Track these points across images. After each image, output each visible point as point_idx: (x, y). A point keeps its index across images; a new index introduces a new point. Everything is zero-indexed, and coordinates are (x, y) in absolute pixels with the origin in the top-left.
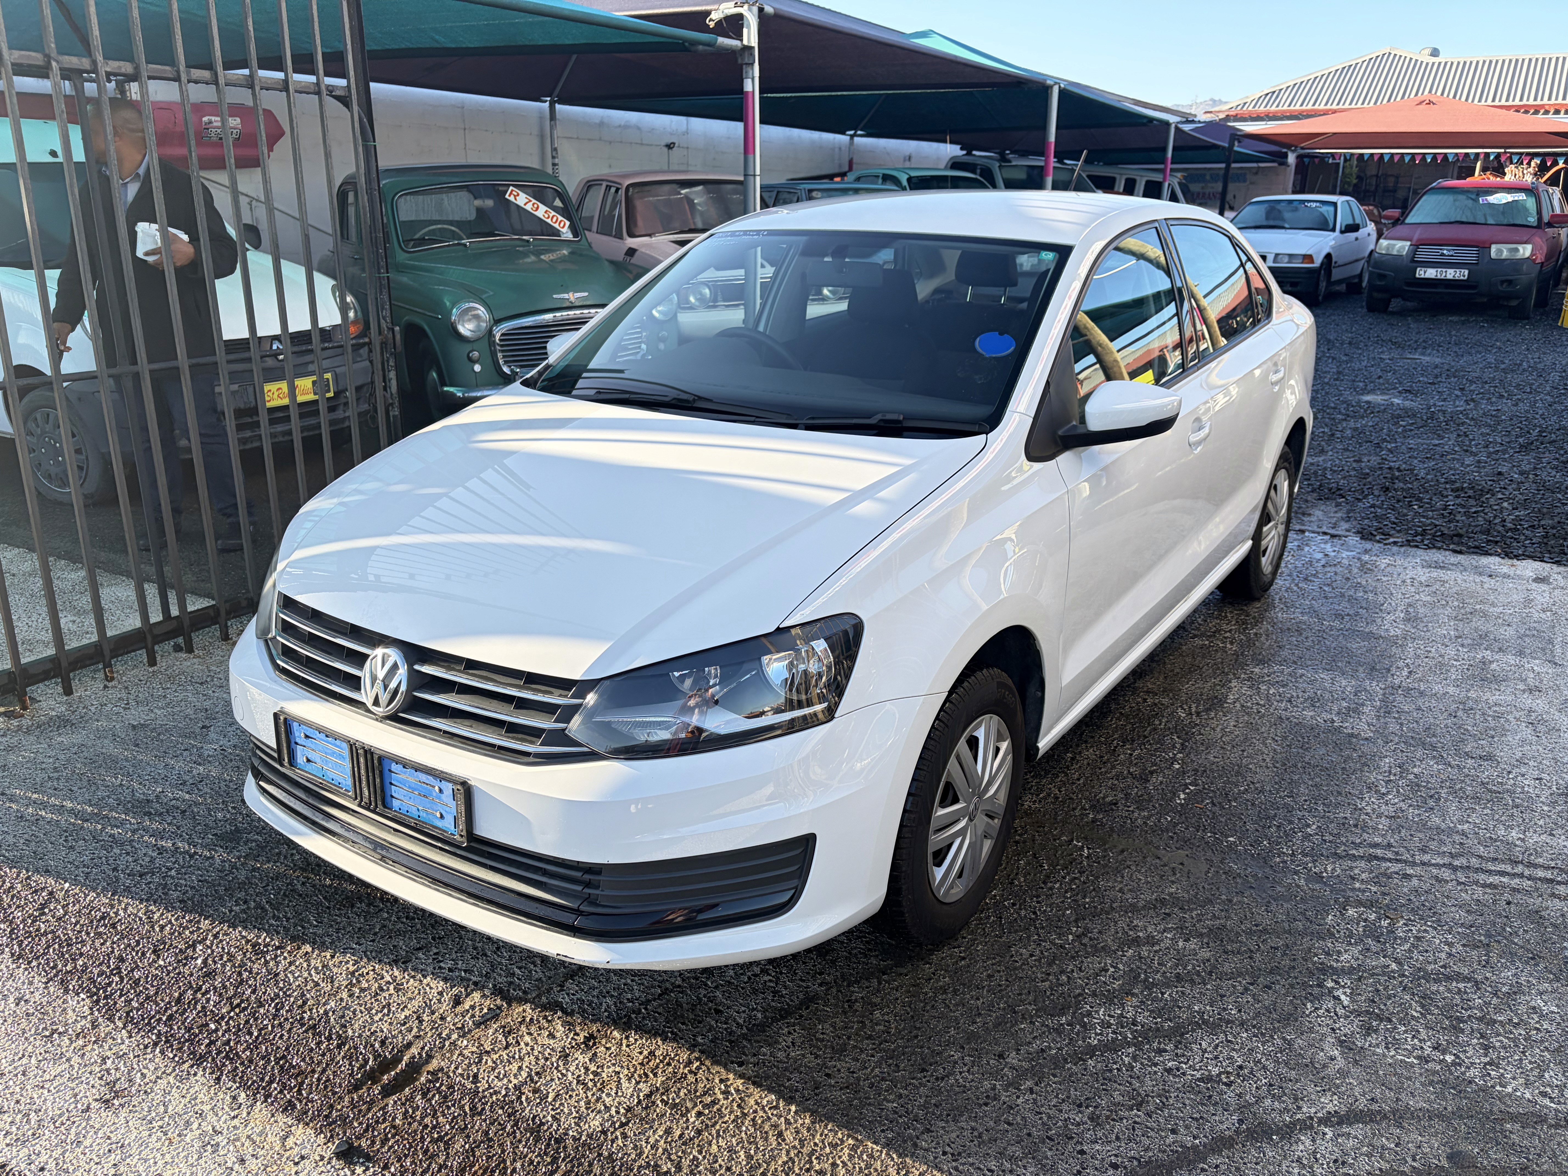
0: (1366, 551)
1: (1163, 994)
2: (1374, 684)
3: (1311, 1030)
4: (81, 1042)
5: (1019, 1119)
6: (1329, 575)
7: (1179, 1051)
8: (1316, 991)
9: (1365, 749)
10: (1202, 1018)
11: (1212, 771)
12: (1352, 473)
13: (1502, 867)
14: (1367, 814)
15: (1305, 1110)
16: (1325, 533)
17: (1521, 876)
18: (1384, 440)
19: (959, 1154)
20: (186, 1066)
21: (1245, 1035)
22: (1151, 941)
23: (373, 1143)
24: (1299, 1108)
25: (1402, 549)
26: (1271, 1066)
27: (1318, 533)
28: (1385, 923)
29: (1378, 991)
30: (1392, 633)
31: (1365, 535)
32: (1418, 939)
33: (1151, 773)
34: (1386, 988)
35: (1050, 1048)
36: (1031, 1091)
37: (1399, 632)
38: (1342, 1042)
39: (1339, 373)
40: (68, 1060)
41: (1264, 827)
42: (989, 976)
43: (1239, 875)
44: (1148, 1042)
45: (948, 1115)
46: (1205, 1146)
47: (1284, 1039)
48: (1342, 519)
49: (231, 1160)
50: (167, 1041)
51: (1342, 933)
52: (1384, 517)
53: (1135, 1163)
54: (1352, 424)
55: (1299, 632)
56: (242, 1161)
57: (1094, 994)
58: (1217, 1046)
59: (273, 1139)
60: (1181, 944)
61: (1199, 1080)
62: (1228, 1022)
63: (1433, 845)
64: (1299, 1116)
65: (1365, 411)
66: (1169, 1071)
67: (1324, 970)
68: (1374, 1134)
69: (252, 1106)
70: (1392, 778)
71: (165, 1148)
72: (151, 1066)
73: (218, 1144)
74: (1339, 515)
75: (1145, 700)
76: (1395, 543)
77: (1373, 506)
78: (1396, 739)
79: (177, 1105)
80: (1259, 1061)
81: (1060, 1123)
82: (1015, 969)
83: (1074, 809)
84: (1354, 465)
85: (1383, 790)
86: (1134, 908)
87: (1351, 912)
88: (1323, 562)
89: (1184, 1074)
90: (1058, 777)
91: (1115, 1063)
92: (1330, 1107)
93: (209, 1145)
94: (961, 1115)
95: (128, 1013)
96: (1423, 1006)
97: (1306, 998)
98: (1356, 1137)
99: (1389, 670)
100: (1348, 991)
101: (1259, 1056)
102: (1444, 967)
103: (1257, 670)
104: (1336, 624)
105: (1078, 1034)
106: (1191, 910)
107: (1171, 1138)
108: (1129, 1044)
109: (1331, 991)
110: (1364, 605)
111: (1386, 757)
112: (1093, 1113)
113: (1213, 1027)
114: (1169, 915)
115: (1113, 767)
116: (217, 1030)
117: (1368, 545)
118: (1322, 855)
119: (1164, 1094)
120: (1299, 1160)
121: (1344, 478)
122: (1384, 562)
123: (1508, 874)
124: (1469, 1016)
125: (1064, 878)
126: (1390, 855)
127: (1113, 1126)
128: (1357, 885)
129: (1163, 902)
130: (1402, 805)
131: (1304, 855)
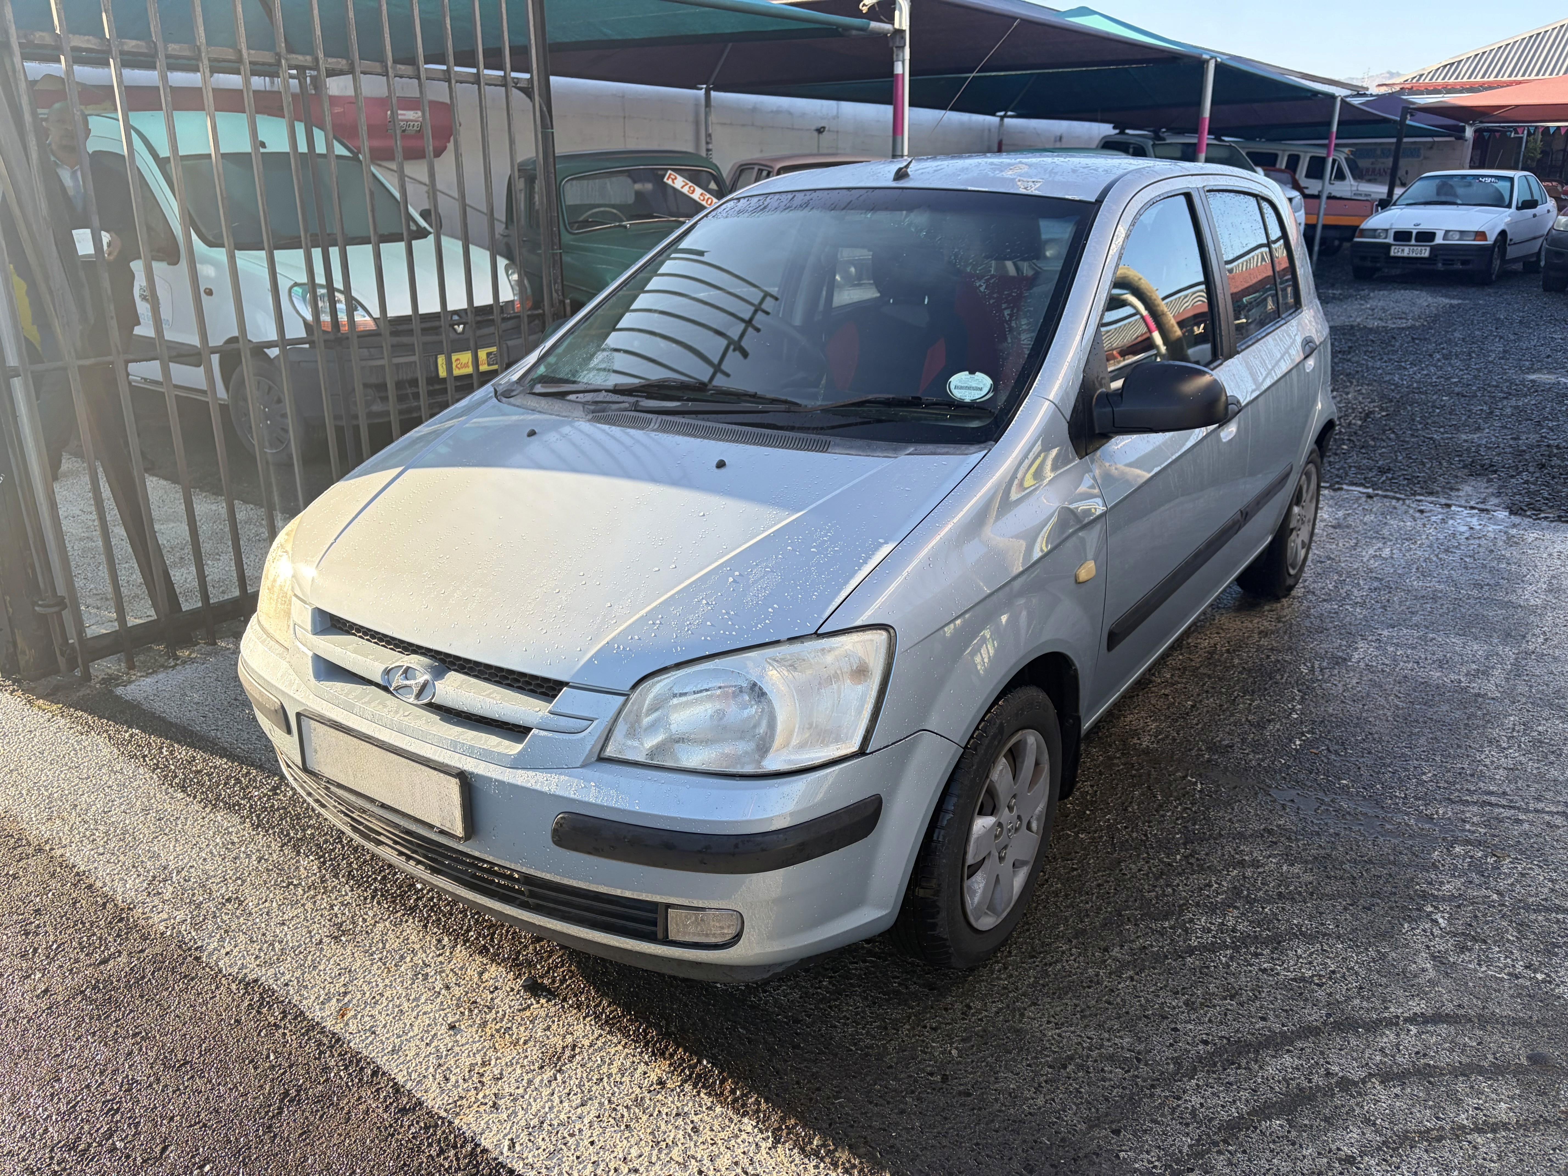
0: (1514, 526)
1: (1263, 908)
2: (1507, 649)
3: (1406, 946)
4: (312, 893)
5: (1119, 1000)
6: (1471, 547)
7: (1275, 956)
8: (1415, 914)
9: (1491, 708)
10: (1300, 930)
11: (1331, 722)
12: (1508, 450)
14: (1485, 766)
15: (1392, 1010)
16: (1472, 508)
18: (1547, 419)
19: (1062, 1024)
20: (399, 914)
21: (1341, 946)
22: (1255, 864)
23: (554, 982)
24: (1386, 1008)
25: (1553, 525)
26: (1363, 973)
27: (1465, 507)
28: (1491, 860)
29: (1476, 916)
30: (1532, 602)
31: (1514, 510)
32: (1523, 875)
33: (1269, 721)
34: (1485, 915)
35: (1152, 946)
36: (1132, 979)
37: (1539, 602)
38: (1434, 958)
39: (1505, 351)
40: (303, 905)
41: (1379, 772)
42: (1099, 885)
43: (1349, 813)
44: (1246, 947)
45: (1054, 994)
46: (1292, 1032)
47: (1379, 952)
48: (1493, 494)
49: (439, 985)
50: (382, 895)
51: (1447, 867)
52: (1537, 493)
53: (1225, 1041)
54: (1513, 402)
55: (1435, 599)
56: (447, 988)
57: (1198, 905)
58: (1312, 953)
59: (472, 972)
60: (1285, 868)
61: (1292, 980)
62: (1324, 935)
63: (1549, 795)
64: (1386, 1015)
65: (1529, 389)
66: (1264, 971)
67: (1424, 896)
68: (1458, 1034)
69: (454, 947)
70: (1515, 734)
71: (384, 975)
72: (371, 913)
73: (427, 974)
74: (1490, 490)
75: (1268, 657)
76: (1546, 518)
77: (1527, 482)
78: (1524, 700)
79: (393, 943)
80: (1352, 968)
81: (1157, 1006)
82: (1124, 880)
83: (1190, 750)
84: (1511, 442)
85: (1505, 745)
86: (1241, 836)
87: (1458, 849)
88: (1467, 535)
89: (1278, 974)
90: (1177, 721)
91: (1213, 961)
92: (1417, 1010)
93: (420, 974)
94: (1066, 993)
95: (350, 873)
96: (1519, 932)
97: (1404, 919)
98: (1440, 1035)
99: (1524, 637)
100: (1447, 915)
101: (1352, 964)
102: (1545, 900)
103: (1385, 633)
104: (1475, 593)
105: (1179, 936)
106: (1297, 840)
107: (1261, 1024)
108: (1227, 948)
109: (1429, 914)
110: (1506, 576)
111: (1511, 715)
112: (1188, 1000)
113: (1311, 938)
114: (1275, 843)
115: (1232, 715)
116: (422, 890)
117: (1516, 519)
118: (1435, 799)
119: (1257, 989)
120: (1382, 1050)
121: (1499, 454)
122: (1531, 536)
125: (1176, 807)
126: (1505, 803)
127: (1207, 1012)
128: (1468, 827)
129: (1270, 832)
130: (1522, 758)
131: (1417, 798)
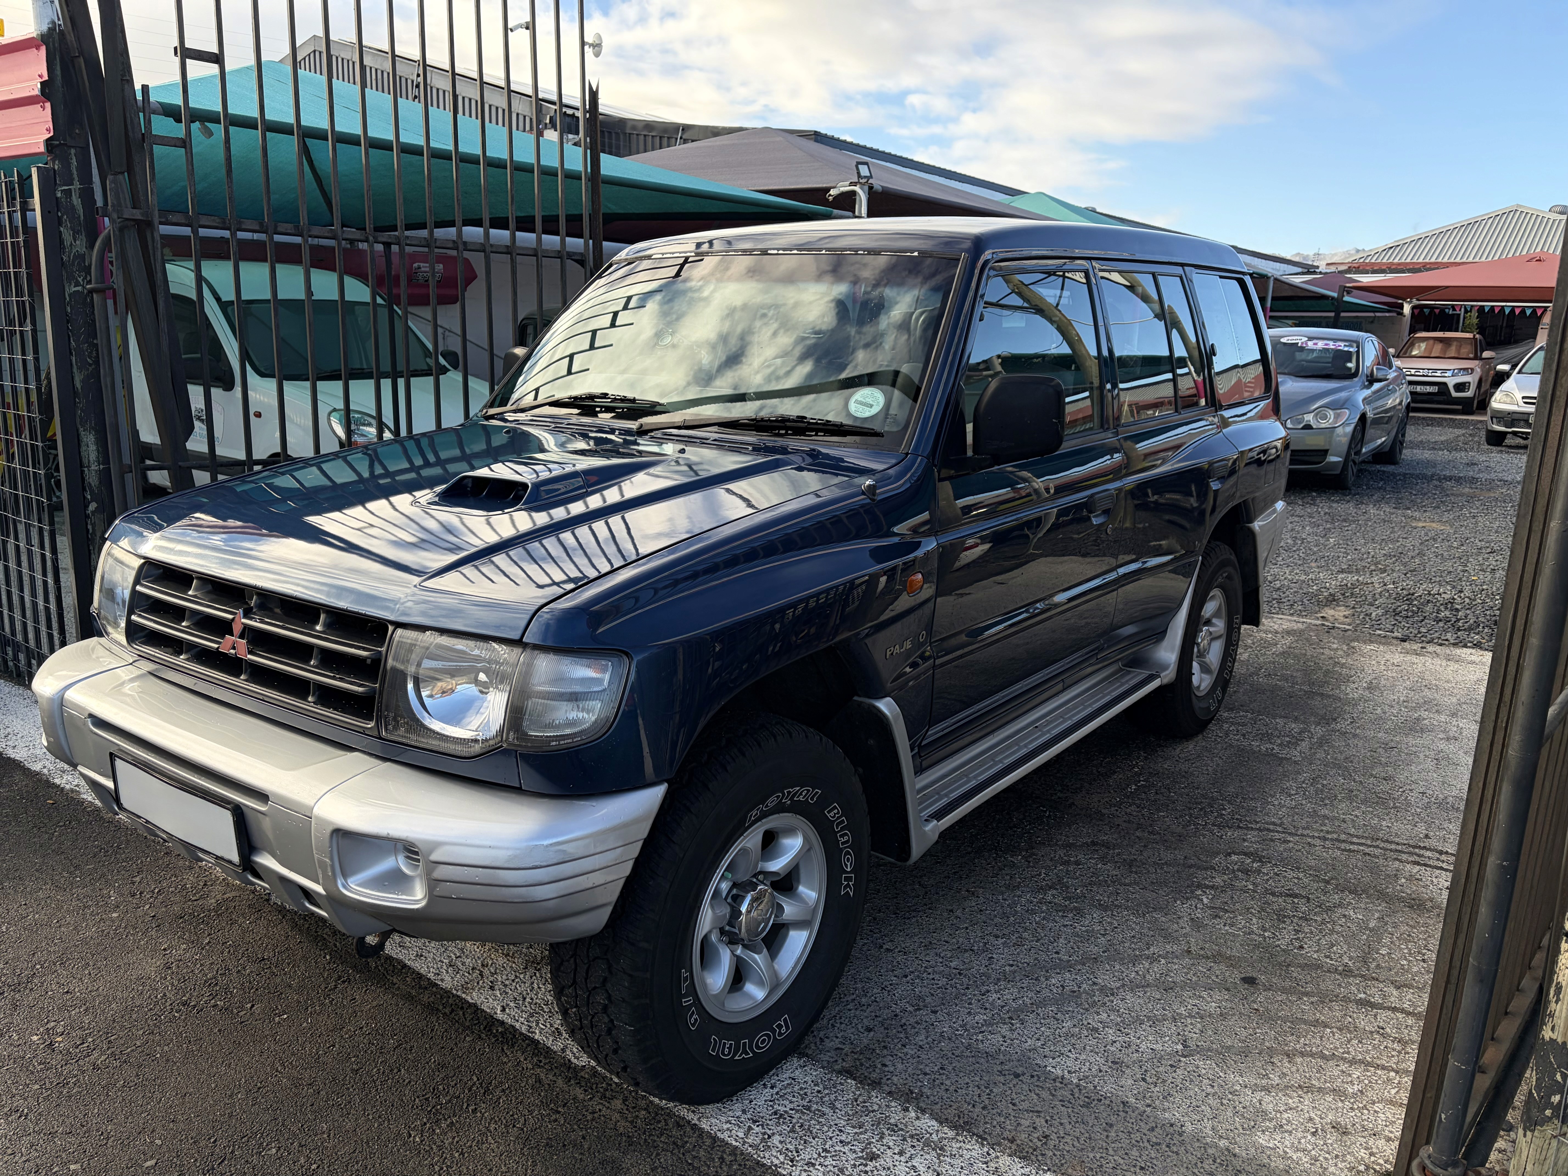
0: (1358, 640)
1: (1076, 890)
2: (1319, 728)
3: (1175, 914)
6: (1316, 655)
7: (1076, 917)
8: (1187, 895)
9: (1291, 768)
10: (1099, 903)
11: (1164, 774)
13: (1363, 841)
14: (1273, 805)
15: (1151, 950)
17: (1377, 847)
21: (1126, 913)
22: (1078, 863)
28: (1256, 865)
29: (1232, 898)
33: (1115, 772)
34: (1239, 897)
36: (967, 928)
37: (1356, 696)
38: (1193, 921)
41: (1190, 808)
44: (1056, 912)
46: (1076, 961)
47: (1153, 917)
48: (1348, 616)
51: (1221, 868)
53: (1025, 964)
55: (1273, 691)
57: (1027, 886)
58: (1103, 917)
60: (1099, 866)
61: (1084, 931)
62: (1116, 906)
63: (1316, 825)
64: (1146, 952)
66: (1065, 926)
67: (1198, 885)
68: (1195, 964)
74: (1346, 613)
78: (1319, 763)
80: (1131, 926)
81: (981, 944)
83: (1047, 790)
86: (1072, 845)
87: (1233, 857)
88: (1316, 646)
89: (1075, 928)
91: (1029, 919)
92: (1170, 950)
96: (1261, 908)
97: (1178, 898)
98: (1181, 964)
99: (1335, 720)
100: (1210, 897)
101: (1131, 923)
102: (1289, 890)
104: (1307, 688)
105: (1007, 905)
106: (1115, 849)
107: (1054, 956)
109: (1197, 896)
110: (1336, 677)
111: (1305, 773)
112: (1005, 941)
113: (1105, 908)
114: (1097, 851)
115: (1087, 767)
118: (1227, 826)
119: (1057, 936)
120: (1137, 972)
122: (1368, 648)
123: (1366, 845)
124: (1294, 916)
125: (1026, 826)
129: (1095, 844)
130: (1304, 802)
131: (1213, 825)
